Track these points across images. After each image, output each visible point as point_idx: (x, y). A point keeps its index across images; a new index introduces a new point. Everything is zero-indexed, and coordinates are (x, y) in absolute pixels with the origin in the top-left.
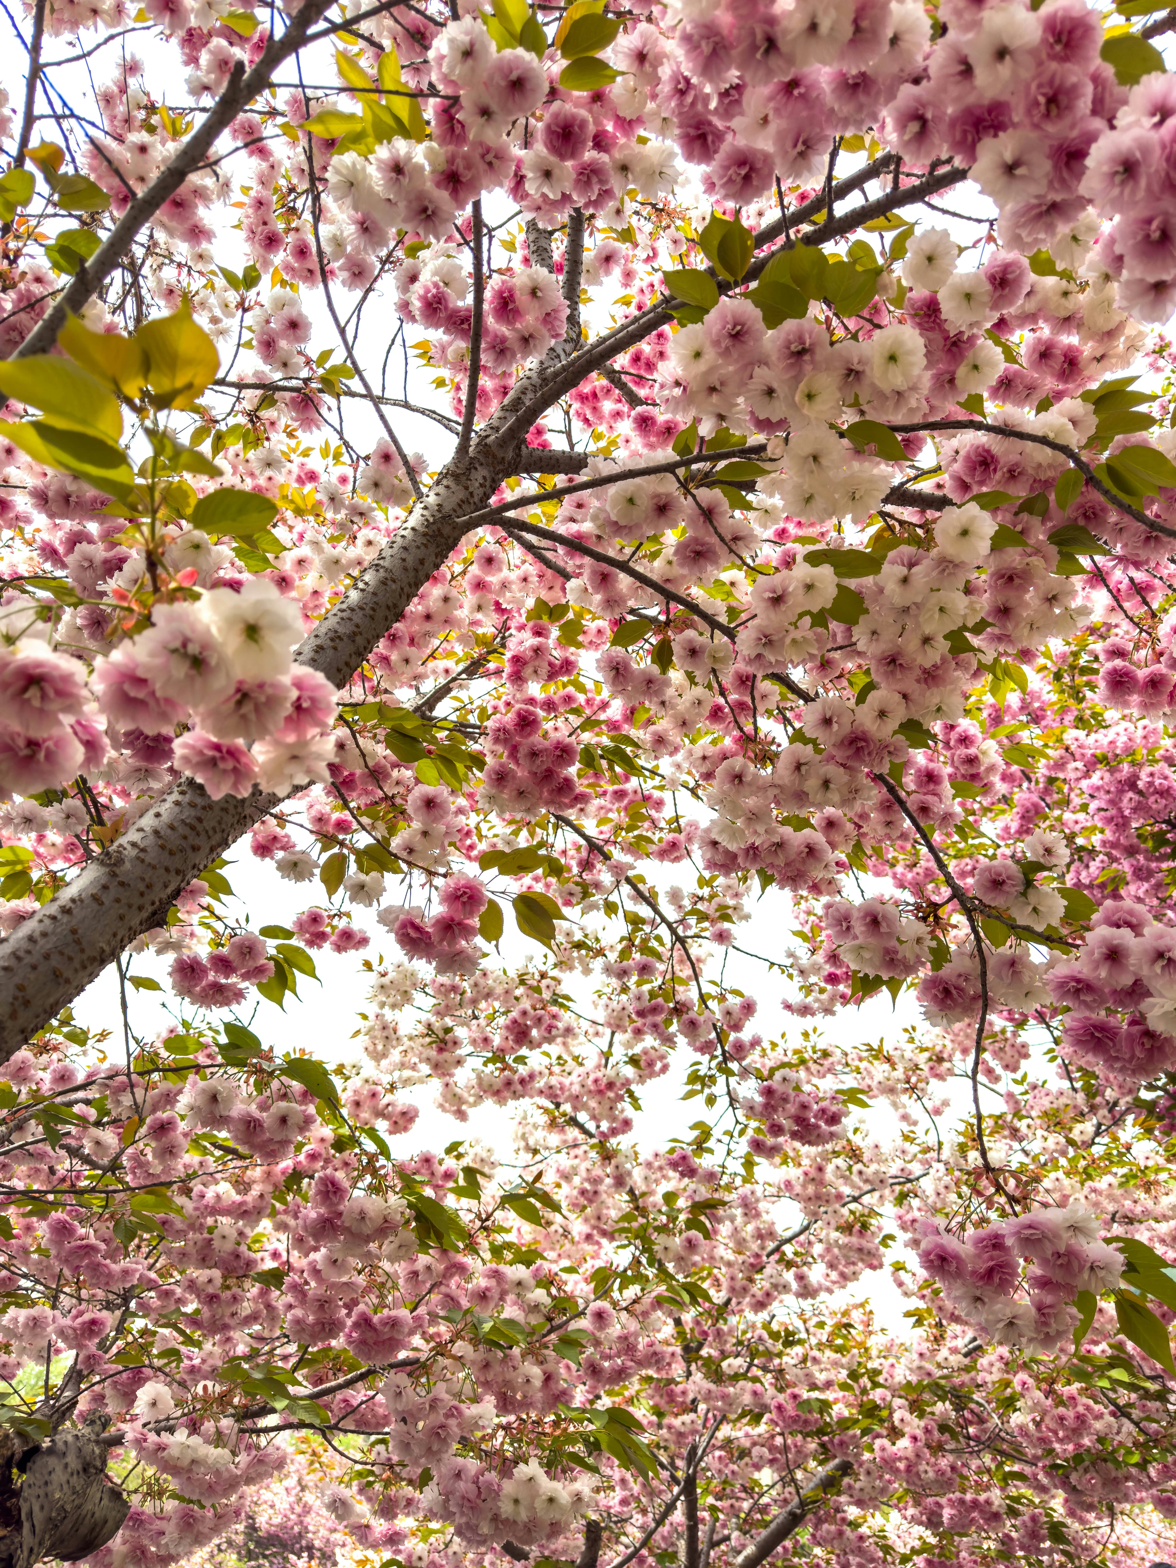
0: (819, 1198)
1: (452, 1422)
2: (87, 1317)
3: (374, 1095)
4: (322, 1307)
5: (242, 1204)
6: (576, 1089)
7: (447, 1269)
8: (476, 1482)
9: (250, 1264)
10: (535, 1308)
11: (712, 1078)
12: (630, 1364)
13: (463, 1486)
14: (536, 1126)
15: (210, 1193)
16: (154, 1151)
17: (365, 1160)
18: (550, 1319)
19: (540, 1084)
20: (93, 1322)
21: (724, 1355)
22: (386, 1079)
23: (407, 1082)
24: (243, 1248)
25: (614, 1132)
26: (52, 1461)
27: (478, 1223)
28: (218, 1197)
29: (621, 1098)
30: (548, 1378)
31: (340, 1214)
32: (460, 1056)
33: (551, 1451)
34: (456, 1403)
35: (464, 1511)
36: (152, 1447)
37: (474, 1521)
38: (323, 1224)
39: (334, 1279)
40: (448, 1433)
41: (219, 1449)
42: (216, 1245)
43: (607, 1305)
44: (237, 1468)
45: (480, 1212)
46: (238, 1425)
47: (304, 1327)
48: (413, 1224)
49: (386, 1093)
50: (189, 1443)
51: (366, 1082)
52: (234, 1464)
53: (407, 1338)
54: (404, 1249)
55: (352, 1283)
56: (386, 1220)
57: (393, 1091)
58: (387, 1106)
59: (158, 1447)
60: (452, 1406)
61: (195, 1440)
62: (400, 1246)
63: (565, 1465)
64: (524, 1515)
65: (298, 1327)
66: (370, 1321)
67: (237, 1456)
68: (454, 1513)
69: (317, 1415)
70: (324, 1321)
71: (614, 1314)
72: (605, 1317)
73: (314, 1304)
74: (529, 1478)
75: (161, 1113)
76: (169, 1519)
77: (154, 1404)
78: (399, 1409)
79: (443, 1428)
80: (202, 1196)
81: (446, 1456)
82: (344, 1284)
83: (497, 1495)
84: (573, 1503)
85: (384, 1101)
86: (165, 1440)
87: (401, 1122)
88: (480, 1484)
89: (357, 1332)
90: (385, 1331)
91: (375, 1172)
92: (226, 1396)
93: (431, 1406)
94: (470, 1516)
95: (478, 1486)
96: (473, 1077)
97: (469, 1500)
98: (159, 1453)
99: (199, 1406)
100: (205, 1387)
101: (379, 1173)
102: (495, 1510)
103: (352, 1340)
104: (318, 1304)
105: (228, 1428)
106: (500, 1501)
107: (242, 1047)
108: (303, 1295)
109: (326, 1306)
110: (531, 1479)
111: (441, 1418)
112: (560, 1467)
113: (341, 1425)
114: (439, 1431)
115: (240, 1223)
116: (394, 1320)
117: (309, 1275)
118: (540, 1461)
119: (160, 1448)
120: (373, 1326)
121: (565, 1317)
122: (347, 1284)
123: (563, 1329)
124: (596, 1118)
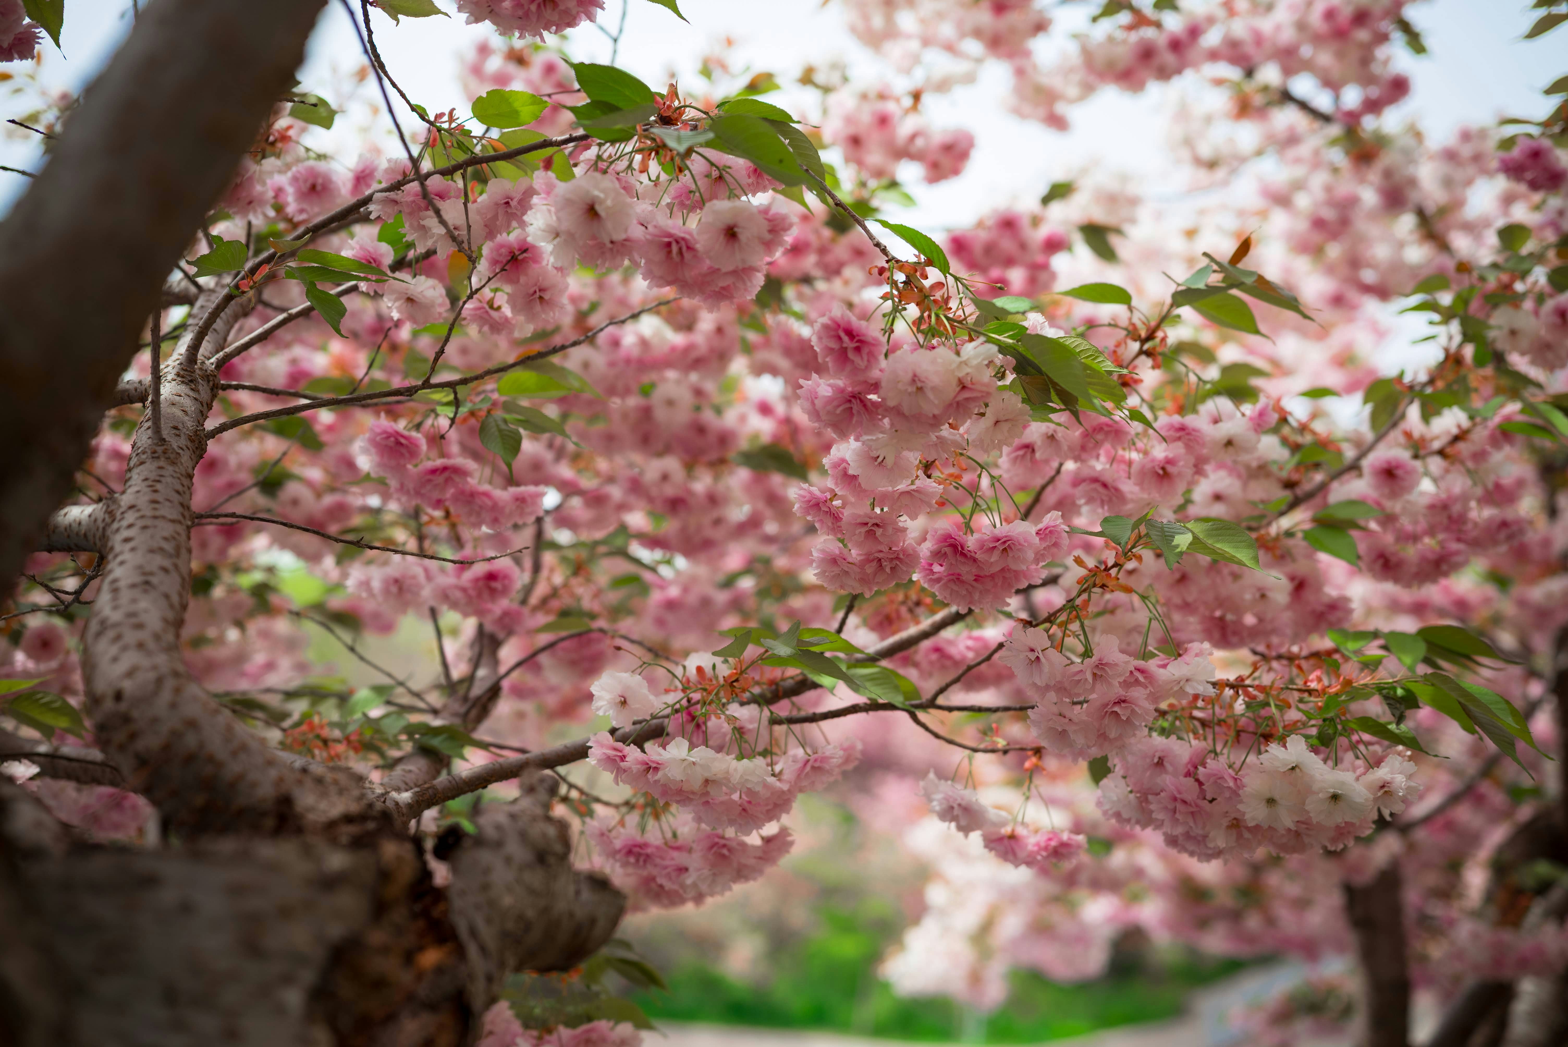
1: (1138, 694)
2: (480, 569)
3: (883, 121)
4: (871, 534)
5: (689, 348)
6: (1288, 35)
7: (1086, 435)
8: (1192, 775)
9: (725, 439)
10: (1262, 470)
12: (1455, 546)
13: (1168, 781)
14: (1208, 120)
15: (629, 336)
16: (511, 301)
17: (900, 278)
18: (1289, 485)
19: (1212, 38)
20: (491, 577)
22: (901, 85)
23: (943, 86)
24: (708, 416)
25: (1373, 106)
26: (485, 856)
27: (1135, 347)
28: (644, 343)
29: (1383, 38)
30: (1300, 586)
31: (875, 387)
32: (1040, 12)
33: (1324, 720)
34: (1141, 663)
35: (1177, 816)
36: (636, 768)
37: (1198, 831)
38: (848, 405)
39: (883, 489)
40: (1133, 711)
41: (745, 760)
42: (661, 414)
43: (1403, 455)
44: (779, 780)
45: (1134, 325)
46: (766, 713)
47: (846, 569)
48: (1010, 377)
49: (907, 112)
50: (694, 760)
51: (864, 97)
52: (773, 775)
53: (1033, 567)
54: (1005, 427)
55: (916, 491)
56: (963, 387)
57: (920, 107)
58: (913, 137)
59: (645, 767)
60: (1133, 669)
61: (702, 754)
62: (997, 422)
63: (1355, 738)
64: (1287, 820)
65: (836, 570)
66: (962, 548)
67: (776, 764)
68: (1159, 815)
69: (897, 688)
70: (880, 555)
71: (1418, 464)
72: (1400, 472)
73: (857, 532)
74: (1290, 767)
75: (504, 235)
76: (690, 850)
77: (624, 703)
78: (1039, 684)
79: (1123, 705)
80: (616, 343)
81: (1133, 740)
82: (903, 493)
83: (1235, 794)
84: (1376, 799)
85: (905, 127)
86: (655, 757)
87: (945, 161)
88: (1201, 778)
89: (941, 565)
90: (992, 560)
91: (923, 299)
92: (737, 680)
93: (1095, 675)
94: (1192, 824)
95: (1197, 780)
96: (1072, 49)
97: (1184, 802)
98: (649, 776)
99: (696, 696)
100: (699, 669)
101: (932, 298)
102: (1233, 815)
103: (936, 576)
104: (864, 529)
105: (751, 721)
106: (1241, 802)
107: (616, 104)
108: (835, 517)
109: (879, 532)
110: (1293, 768)
111: (1117, 691)
112: (1343, 741)
113: (940, 701)
114: (1116, 709)
115: (694, 377)
116: (1005, 542)
117: (836, 484)
118: (1307, 737)
119: (650, 768)
120: (969, 554)
121: (1318, 477)
122: (908, 492)
123: (1317, 500)
124: (1332, 84)
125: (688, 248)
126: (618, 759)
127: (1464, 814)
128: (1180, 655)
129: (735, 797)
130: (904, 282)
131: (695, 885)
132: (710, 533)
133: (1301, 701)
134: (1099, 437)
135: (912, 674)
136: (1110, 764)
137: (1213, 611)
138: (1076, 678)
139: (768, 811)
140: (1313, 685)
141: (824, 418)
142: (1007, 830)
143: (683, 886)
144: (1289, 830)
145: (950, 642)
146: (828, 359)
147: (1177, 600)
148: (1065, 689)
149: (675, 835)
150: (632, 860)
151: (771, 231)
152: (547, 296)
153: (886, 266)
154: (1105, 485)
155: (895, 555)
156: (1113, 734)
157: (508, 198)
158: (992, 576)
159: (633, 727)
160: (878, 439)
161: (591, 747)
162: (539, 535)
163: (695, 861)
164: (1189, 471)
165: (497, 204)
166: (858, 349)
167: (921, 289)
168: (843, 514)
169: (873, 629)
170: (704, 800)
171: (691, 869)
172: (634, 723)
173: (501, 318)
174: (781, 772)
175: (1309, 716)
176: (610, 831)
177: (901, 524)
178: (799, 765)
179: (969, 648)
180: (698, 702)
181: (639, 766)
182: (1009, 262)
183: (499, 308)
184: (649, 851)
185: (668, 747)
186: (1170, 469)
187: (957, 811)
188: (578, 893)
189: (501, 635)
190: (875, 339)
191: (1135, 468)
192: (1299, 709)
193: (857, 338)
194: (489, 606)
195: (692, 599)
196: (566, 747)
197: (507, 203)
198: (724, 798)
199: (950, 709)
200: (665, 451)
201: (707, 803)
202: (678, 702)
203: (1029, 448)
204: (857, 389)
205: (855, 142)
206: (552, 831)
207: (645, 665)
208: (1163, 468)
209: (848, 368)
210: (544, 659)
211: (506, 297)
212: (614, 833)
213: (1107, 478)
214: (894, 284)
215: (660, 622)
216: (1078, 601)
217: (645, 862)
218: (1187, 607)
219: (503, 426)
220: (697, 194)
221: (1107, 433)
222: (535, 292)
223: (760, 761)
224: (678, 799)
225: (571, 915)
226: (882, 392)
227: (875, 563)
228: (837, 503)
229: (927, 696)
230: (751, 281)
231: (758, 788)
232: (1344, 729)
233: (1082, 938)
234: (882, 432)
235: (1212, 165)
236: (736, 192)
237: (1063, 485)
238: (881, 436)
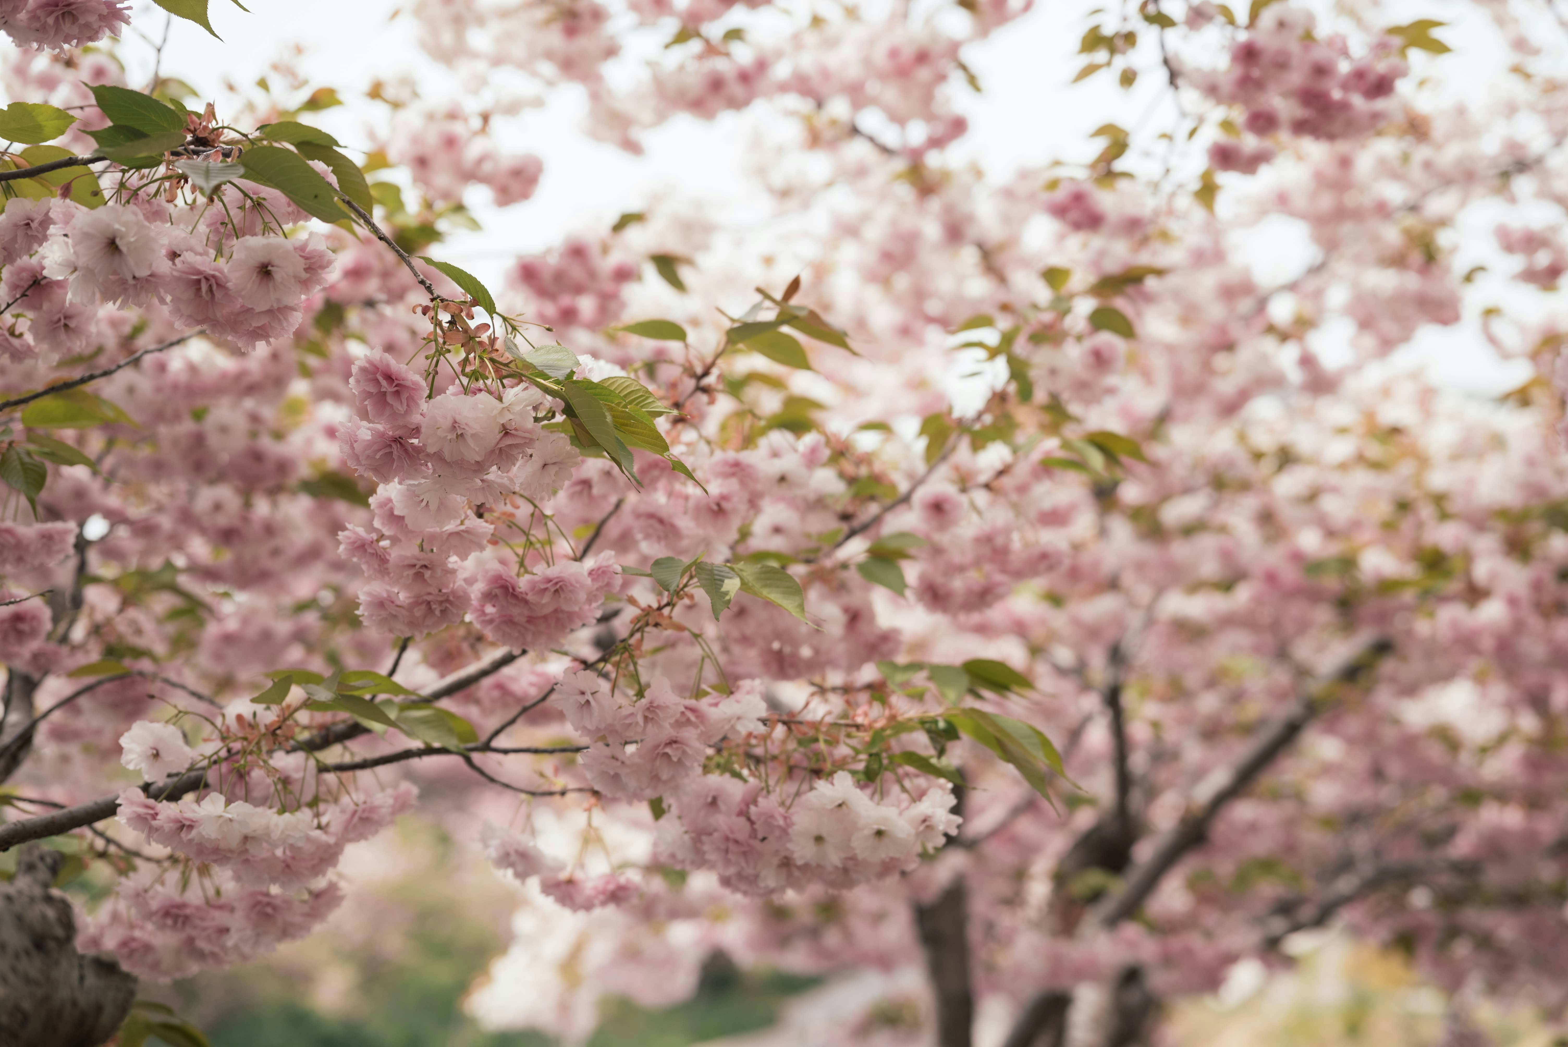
0: (1341, 214)
1: (690, 735)
3: (450, 142)
4: (419, 576)
5: (239, 376)
6: (854, 72)
8: (744, 813)
9: (283, 467)
10: (819, 503)
11: (1130, 38)
12: (999, 577)
13: (722, 821)
14: (780, 150)
15: (176, 361)
16: (34, 329)
17: (445, 317)
18: (845, 517)
19: (781, 71)
20: (18, 618)
21: (1166, 497)
22: (472, 106)
23: (512, 109)
24: (266, 443)
25: (937, 142)
27: (691, 383)
28: (192, 369)
29: (943, 77)
30: (854, 618)
31: (416, 431)
32: (612, 38)
33: (871, 755)
34: (692, 702)
35: (730, 856)
36: (168, 826)
37: (749, 871)
38: (388, 450)
39: (432, 530)
40: (684, 752)
41: (287, 815)
42: (214, 440)
43: (949, 489)
44: (326, 833)
45: (689, 362)
46: (312, 763)
47: (394, 613)
48: (559, 418)
49: (476, 134)
50: (230, 816)
51: (431, 117)
52: (319, 827)
53: (586, 607)
54: (552, 470)
55: (467, 531)
56: (506, 432)
57: (487, 129)
58: (481, 161)
59: (178, 825)
60: (683, 709)
61: (239, 808)
62: (545, 465)
63: (900, 771)
64: (834, 858)
65: (384, 614)
66: (514, 589)
67: (323, 814)
68: (712, 856)
69: (450, 731)
70: (429, 598)
71: (963, 499)
72: (947, 507)
73: (405, 574)
74: (837, 803)
75: (25, 258)
76: (232, 910)
77: (156, 755)
78: (589, 727)
79: (674, 746)
80: (162, 368)
81: (686, 781)
82: (452, 534)
83: (785, 832)
84: (918, 834)
85: (474, 150)
86: (189, 815)
87: (515, 186)
88: (753, 817)
89: (494, 606)
90: (544, 601)
91: (469, 339)
92: (279, 728)
93: (646, 718)
94: (743, 864)
95: (749, 819)
96: (645, 75)
97: (736, 842)
98: (183, 834)
99: (237, 746)
100: (240, 718)
101: (478, 339)
102: (783, 854)
103: (487, 618)
104: (411, 572)
105: (297, 770)
106: (790, 840)
107: (141, 129)
108: (381, 560)
109: (427, 574)
110: (840, 805)
111: (668, 731)
112: (889, 775)
113: (497, 743)
114: (668, 750)
115: (249, 403)
116: (556, 583)
117: (383, 524)
118: (853, 773)
119: (183, 826)
120: (520, 596)
121: (873, 509)
122: (457, 534)
123: (872, 532)
124: (899, 119)
125: (218, 285)
126: (149, 817)
127: (1026, 827)
128: (732, 693)
129: (279, 852)
130: (450, 322)
131: (236, 947)
132: (267, 563)
133: (849, 736)
134: (656, 473)
135: (473, 712)
136: (665, 805)
137: (771, 642)
138: (628, 721)
139: (314, 867)
140: (860, 720)
141: (363, 462)
142: (563, 876)
143: (223, 948)
144: (836, 868)
145: (513, 679)
146: (366, 403)
147: (735, 634)
148: (617, 732)
149: (218, 893)
150: (169, 922)
151: (306, 270)
152: (72, 324)
153: (431, 305)
154: (661, 521)
155: (445, 597)
156: (665, 776)
157: (29, 219)
158: (545, 618)
159: (169, 780)
160: (420, 484)
161: (120, 805)
162: (82, 567)
163: (238, 922)
164: (743, 507)
165: (16, 226)
166: (397, 394)
167: (466, 330)
168: (390, 555)
169: (433, 665)
170: (244, 857)
171: (233, 931)
172: (169, 776)
173: (22, 345)
174: (328, 824)
175: (857, 752)
176: (146, 891)
177: (450, 566)
178: (347, 816)
179: (532, 685)
180: (238, 753)
181: (171, 825)
182: (579, 290)
183: (21, 335)
184: (188, 911)
185: (203, 803)
186: (725, 505)
187: (513, 858)
188: (82, 978)
189: (36, 676)
190: (414, 383)
191: (691, 503)
192: (848, 745)
193: (396, 382)
194: (15, 649)
195: (252, 632)
196: (96, 803)
197: (28, 224)
198: (265, 854)
199: (506, 752)
200: (220, 477)
201: (247, 861)
202: (216, 753)
203: (586, 484)
204: (398, 433)
205: (421, 163)
206: (51, 913)
207: (181, 715)
208: (718, 505)
209: (388, 412)
210: (84, 702)
211: (29, 323)
212: (151, 893)
213: (663, 514)
214: (438, 324)
215: (218, 657)
216: (632, 641)
217: (184, 923)
218: (745, 640)
219: (27, 459)
220: (230, 226)
221: (663, 469)
222: (59, 320)
223: (305, 814)
224: (215, 858)
225: (74, 1003)
226: (422, 436)
227: (423, 607)
228: (385, 543)
229: (483, 738)
230: (286, 319)
231: (300, 844)
232: (891, 762)
233: (669, 961)
234: (424, 477)
235: (785, 193)
236: (271, 225)
237: (626, 518)
238: (423, 481)
